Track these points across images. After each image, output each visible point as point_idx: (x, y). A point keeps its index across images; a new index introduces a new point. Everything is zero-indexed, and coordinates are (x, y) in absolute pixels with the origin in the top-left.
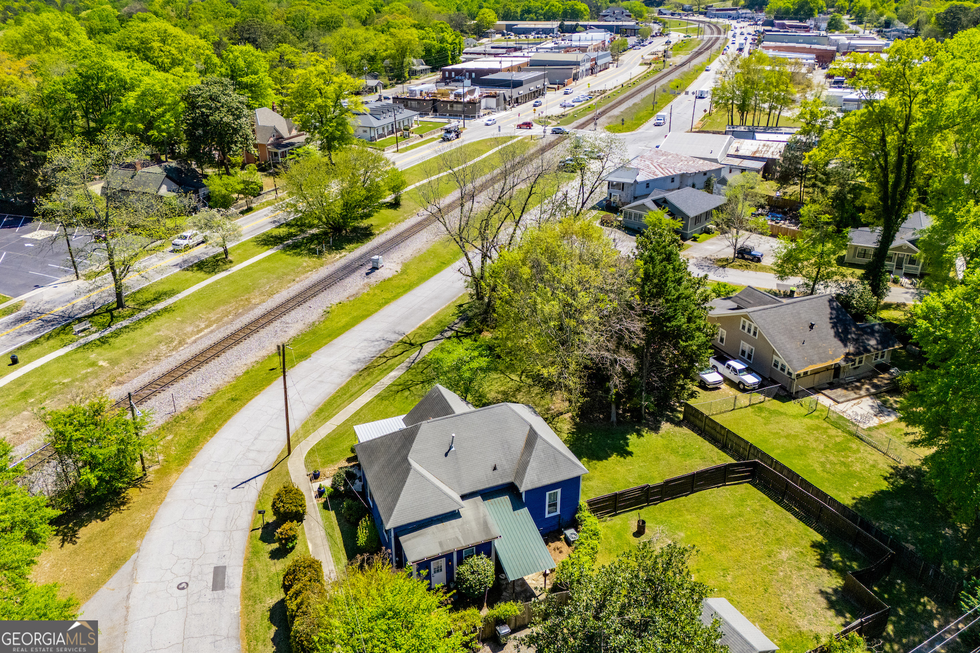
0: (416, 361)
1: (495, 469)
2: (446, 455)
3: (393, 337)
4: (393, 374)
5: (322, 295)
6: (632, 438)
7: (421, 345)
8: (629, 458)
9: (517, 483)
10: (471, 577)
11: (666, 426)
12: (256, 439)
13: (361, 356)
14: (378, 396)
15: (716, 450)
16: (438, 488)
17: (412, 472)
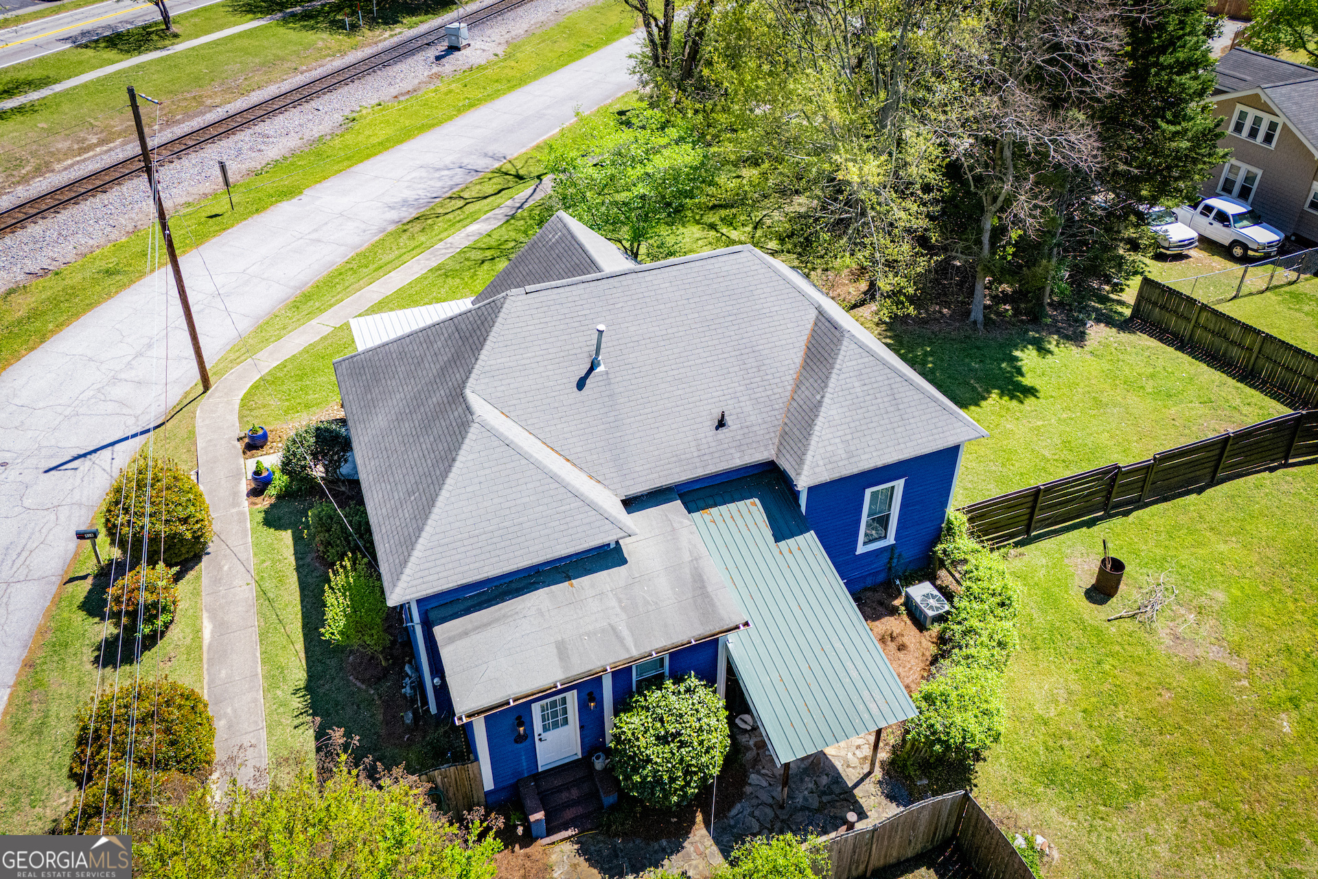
0: (526, 206)
1: (721, 424)
2: (581, 384)
3: (481, 163)
4: (473, 228)
5: (344, 91)
6: (1028, 358)
7: (539, 177)
8: (1030, 401)
9: (786, 464)
10: (657, 753)
11: (1097, 333)
12: (139, 355)
13: (410, 195)
14: (438, 268)
15: (1232, 382)
16: (554, 477)
17: (474, 431)
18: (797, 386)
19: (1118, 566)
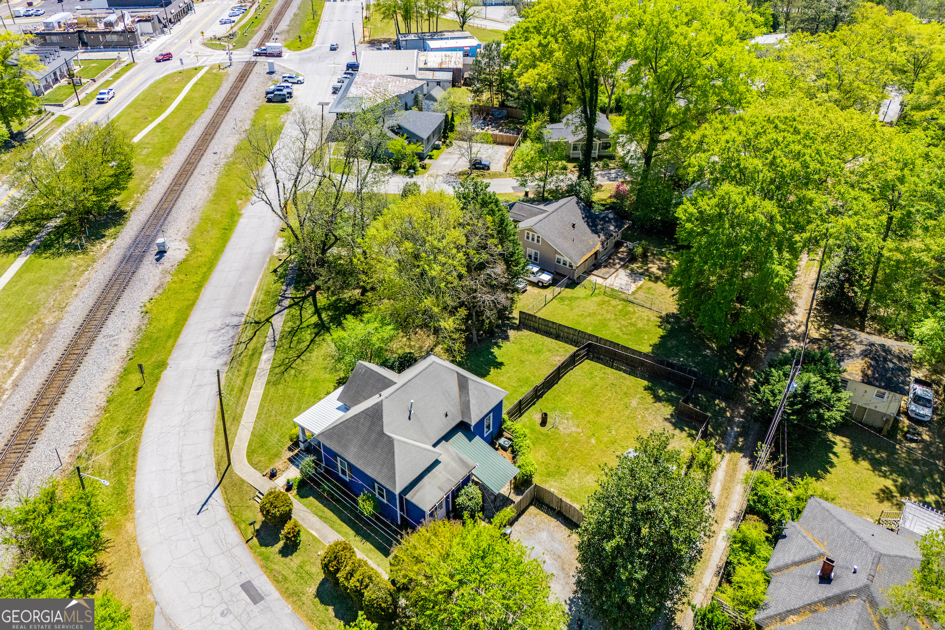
0: (277, 338)
1: (446, 415)
2: (410, 419)
3: (235, 321)
4: (264, 357)
5: (125, 295)
6: (495, 350)
7: (267, 320)
8: (503, 367)
9: (466, 420)
11: (511, 333)
12: (181, 462)
13: (217, 348)
14: (268, 382)
15: (554, 341)
16: (418, 447)
17: (395, 443)
18: (460, 397)
19: (546, 414)
